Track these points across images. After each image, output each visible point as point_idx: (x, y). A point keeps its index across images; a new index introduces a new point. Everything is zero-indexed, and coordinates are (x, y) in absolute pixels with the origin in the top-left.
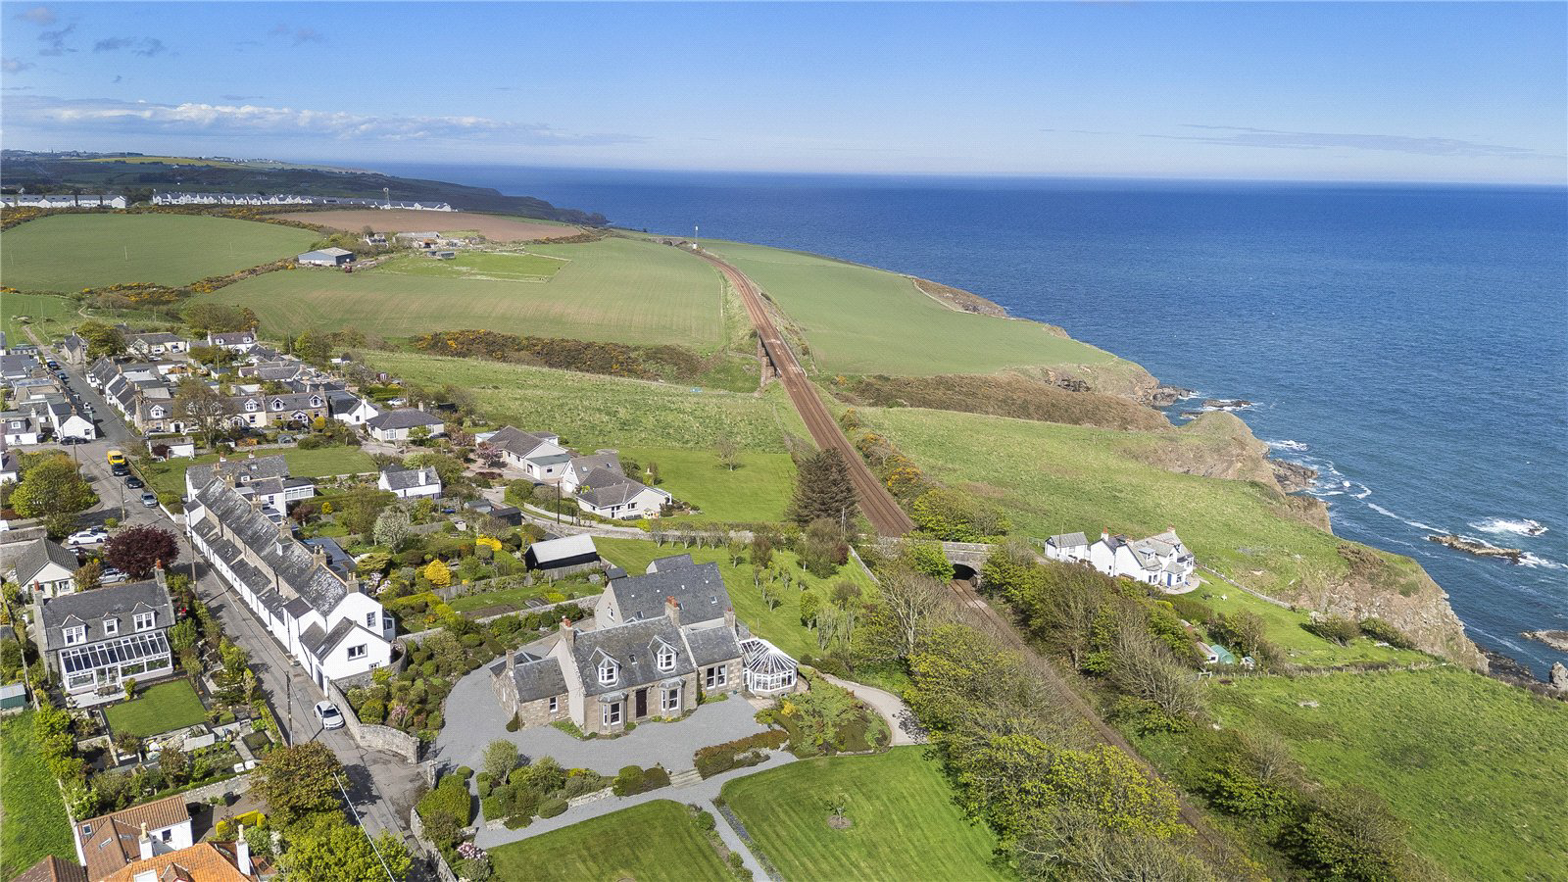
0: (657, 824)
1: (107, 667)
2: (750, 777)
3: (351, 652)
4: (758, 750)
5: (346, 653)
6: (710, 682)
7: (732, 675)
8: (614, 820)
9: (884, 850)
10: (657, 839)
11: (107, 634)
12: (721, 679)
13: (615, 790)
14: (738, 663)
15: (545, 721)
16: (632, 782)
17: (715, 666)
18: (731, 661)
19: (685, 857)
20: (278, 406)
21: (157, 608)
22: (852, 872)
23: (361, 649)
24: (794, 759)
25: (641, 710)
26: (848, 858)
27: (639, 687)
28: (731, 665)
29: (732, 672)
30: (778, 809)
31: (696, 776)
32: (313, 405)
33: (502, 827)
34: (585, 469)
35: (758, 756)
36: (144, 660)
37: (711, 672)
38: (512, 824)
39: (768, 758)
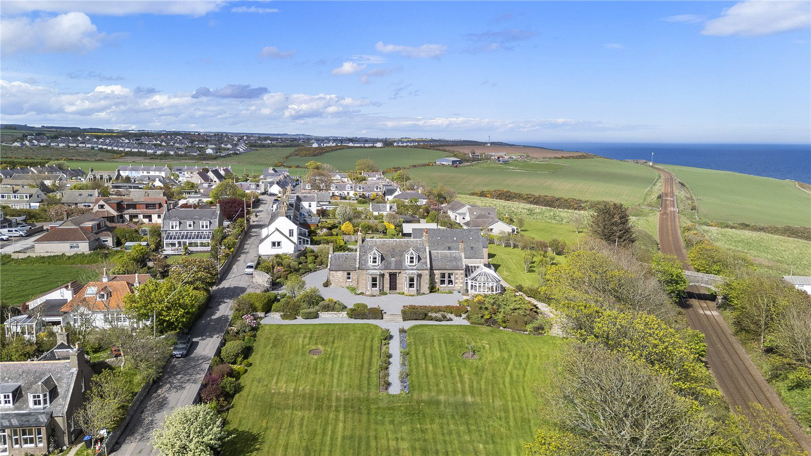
0: (359, 332)
1: (182, 241)
2: (432, 325)
3: (274, 244)
4: (445, 314)
5: (270, 244)
6: (443, 282)
7: (457, 281)
8: (337, 327)
9: (488, 374)
10: (352, 338)
11: (189, 228)
12: (450, 282)
13: (348, 314)
14: (462, 274)
15: (343, 285)
16: (358, 312)
17: (447, 272)
18: (458, 271)
19: (360, 348)
20: (360, 189)
21: (211, 220)
22: (455, 377)
23: (279, 244)
24: (469, 324)
25: (393, 286)
26: (459, 370)
27: (391, 271)
28: (457, 274)
29: (457, 279)
30: (436, 341)
31: (400, 319)
32: (375, 190)
33: (279, 317)
34: (475, 213)
35: (444, 317)
36: (199, 241)
37: (443, 276)
38: (284, 317)
39: (451, 320)
